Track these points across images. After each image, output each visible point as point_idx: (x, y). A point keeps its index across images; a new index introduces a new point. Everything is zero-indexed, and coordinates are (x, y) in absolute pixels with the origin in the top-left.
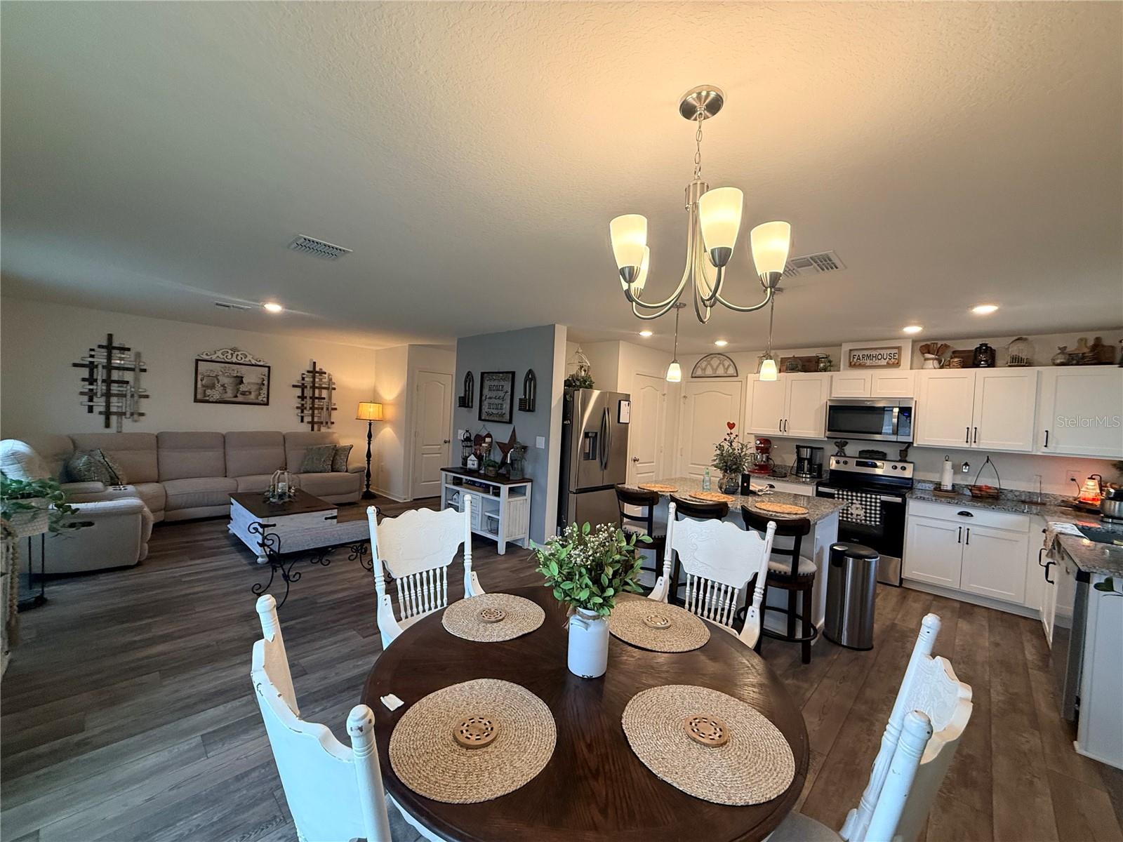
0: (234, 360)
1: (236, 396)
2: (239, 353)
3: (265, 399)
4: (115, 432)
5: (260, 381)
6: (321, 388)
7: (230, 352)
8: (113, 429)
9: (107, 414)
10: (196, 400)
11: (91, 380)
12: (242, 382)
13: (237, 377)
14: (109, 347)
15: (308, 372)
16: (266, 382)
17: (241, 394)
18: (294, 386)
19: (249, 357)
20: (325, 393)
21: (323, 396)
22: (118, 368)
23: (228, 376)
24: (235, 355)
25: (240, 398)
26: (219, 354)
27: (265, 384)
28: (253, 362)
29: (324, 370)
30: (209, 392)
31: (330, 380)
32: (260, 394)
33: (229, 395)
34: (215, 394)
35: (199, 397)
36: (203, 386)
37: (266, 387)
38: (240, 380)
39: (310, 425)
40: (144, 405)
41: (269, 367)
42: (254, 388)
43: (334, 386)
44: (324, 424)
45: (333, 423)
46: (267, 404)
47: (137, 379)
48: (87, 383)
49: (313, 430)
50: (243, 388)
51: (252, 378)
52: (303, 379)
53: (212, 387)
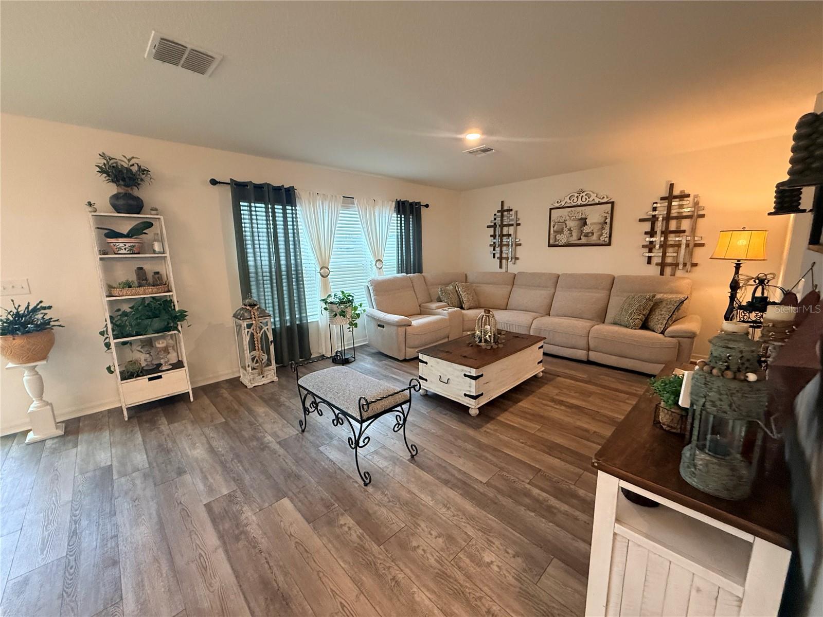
0: (580, 202)
1: (580, 239)
2: (584, 194)
3: (607, 239)
4: (504, 271)
5: (602, 220)
6: (680, 217)
7: (576, 195)
8: (503, 270)
9: (501, 258)
10: (550, 245)
11: (494, 236)
12: (585, 224)
13: (582, 219)
14: (502, 211)
15: (662, 199)
16: (608, 221)
17: (585, 236)
18: (641, 220)
19: (593, 196)
20: (686, 225)
21: (682, 228)
22: (506, 225)
23: (574, 220)
24: (580, 198)
25: (584, 240)
26: (567, 199)
27: (609, 222)
28: (597, 201)
29: (687, 192)
30: (559, 237)
31: (696, 204)
32: (601, 235)
33: (574, 239)
34: (563, 238)
35: (551, 242)
36: (555, 232)
37: (608, 225)
38: (584, 222)
39: (659, 268)
40: (520, 252)
41: (613, 203)
42: (596, 229)
43: (701, 213)
44: (681, 267)
45: (695, 265)
46: (609, 244)
47: (516, 232)
48: (493, 238)
49: (662, 273)
50: (586, 229)
51: (595, 216)
52: (655, 209)
53: (560, 232)
